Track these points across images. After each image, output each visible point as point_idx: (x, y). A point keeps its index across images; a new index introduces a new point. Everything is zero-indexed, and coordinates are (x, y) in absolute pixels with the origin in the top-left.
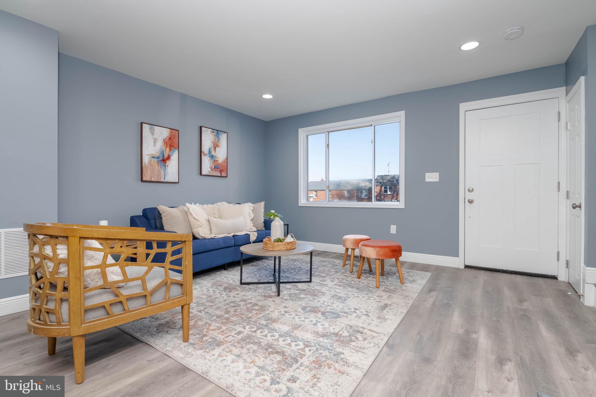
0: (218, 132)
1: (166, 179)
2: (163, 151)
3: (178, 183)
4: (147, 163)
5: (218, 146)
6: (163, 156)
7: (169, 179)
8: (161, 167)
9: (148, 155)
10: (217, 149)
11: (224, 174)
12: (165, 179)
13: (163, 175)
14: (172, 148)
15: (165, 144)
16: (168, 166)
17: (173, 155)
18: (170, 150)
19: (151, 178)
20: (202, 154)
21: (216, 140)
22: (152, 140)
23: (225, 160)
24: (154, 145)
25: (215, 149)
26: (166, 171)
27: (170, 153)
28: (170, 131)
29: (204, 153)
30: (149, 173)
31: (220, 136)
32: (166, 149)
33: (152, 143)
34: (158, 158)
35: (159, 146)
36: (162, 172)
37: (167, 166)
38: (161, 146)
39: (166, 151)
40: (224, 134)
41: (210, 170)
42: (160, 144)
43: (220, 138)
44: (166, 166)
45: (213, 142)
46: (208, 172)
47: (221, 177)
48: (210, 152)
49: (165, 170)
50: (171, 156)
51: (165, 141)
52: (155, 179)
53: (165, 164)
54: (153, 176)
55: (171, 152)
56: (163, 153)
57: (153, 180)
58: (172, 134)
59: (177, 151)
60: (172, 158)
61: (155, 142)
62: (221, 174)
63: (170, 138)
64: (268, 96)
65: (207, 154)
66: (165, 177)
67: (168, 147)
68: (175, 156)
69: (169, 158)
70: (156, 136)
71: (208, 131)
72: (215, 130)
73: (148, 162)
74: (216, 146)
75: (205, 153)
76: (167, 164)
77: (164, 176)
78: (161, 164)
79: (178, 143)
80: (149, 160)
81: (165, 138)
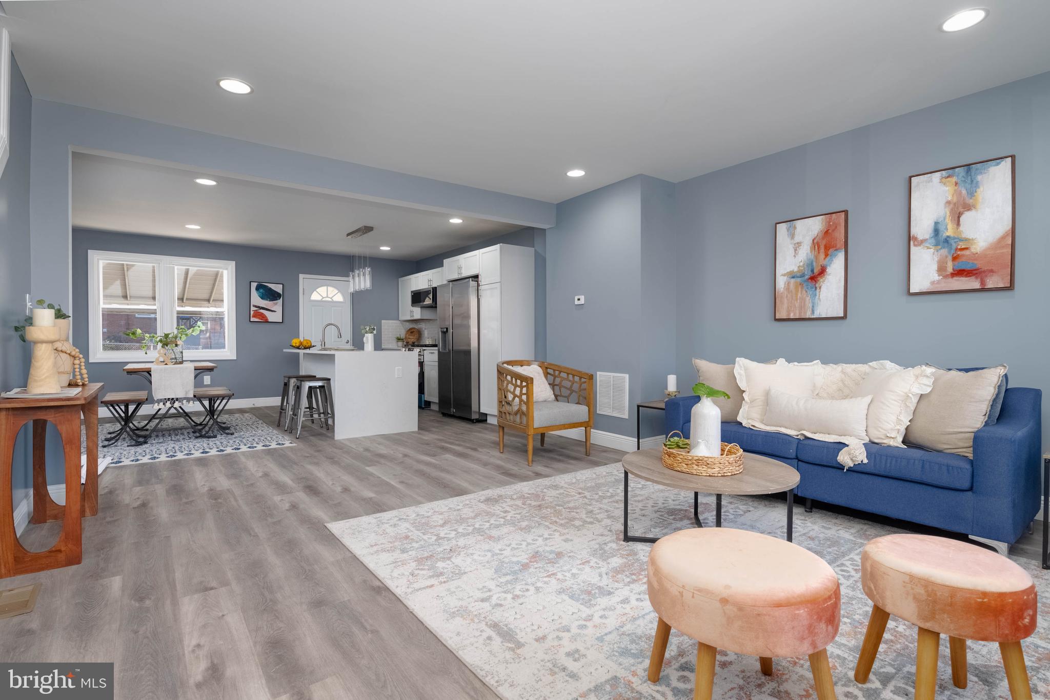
0: (969, 171)
1: (815, 312)
2: (813, 262)
3: (844, 317)
4: (782, 289)
5: (968, 207)
6: (812, 271)
7: (821, 312)
8: (806, 292)
9: (784, 275)
10: (967, 217)
11: (994, 284)
12: (813, 312)
13: (810, 305)
14: (831, 251)
15: (816, 246)
16: (820, 288)
17: (833, 264)
18: (826, 255)
19: (789, 314)
20: (912, 243)
21: (964, 192)
22: (791, 247)
23: (1006, 235)
24: (795, 256)
25: (959, 217)
26: (818, 297)
27: (825, 262)
28: (826, 219)
29: (915, 239)
30: (785, 306)
31: (980, 177)
32: (817, 256)
33: (792, 251)
34: (803, 276)
35: (805, 255)
36: (808, 300)
37: (818, 288)
38: (807, 254)
39: (817, 259)
40: (999, 164)
41: (936, 277)
42: (805, 252)
43: (978, 182)
44: (816, 288)
45: (949, 203)
47: (983, 290)
48: (936, 231)
49: (815, 295)
50: (828, 267)
51: (815, 241)
52: (794, 315)
53: (815, 285)
54: (792, 309)
55: (827, 259)
56: (810, 264)
57: (792, 316)
58: (831, 223)
59: (841, 256)
60: (829, 270)
61: (796, 250)
62: (983, 283)
63: (827, 232)
65: (927, 240)
66: (815, 309)
67: (822, 250)
68: (836, 267)
69: (823, 271)
70: (798, 239)
71: (931, 181)
72: (957, 170)
73: (785, 286)
74: (961, 209)
75: (920, 237)
76: (819, 285)
77: (813, 306)
78: (807, 285)
79: (845, 238)
80: (787, 283)
81: (816, 235)
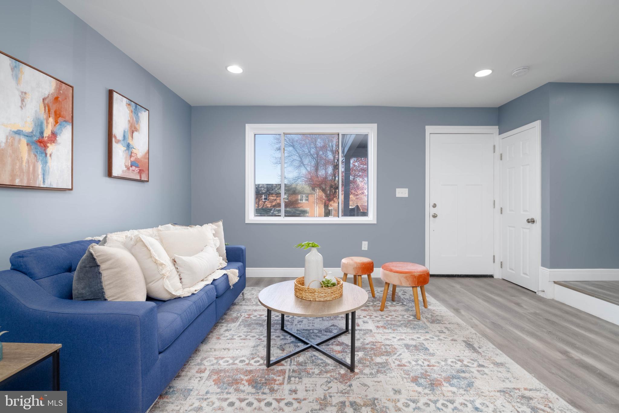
0: (136, 107)
1: (46, 181)
2: (42, 123)
3: (72, 189)
4: (3, 145)
5: (137, 130)
6: (42, 133)
7: (53, 181)
8: (35, 155)
9: (6, 126)
10: (135, 134)
11: (144, 178)
12: (44, 182)
13: (40, 171)
14: (60, 120)
15: (47, 108)
16: (50, 155)
17: (61, 134)
18: (56, 122)
20: (114, 139)
21: (135, 119)
22: (17, 93)
23: (146, 153)
24: (21, 107)
25: (133, 133)
26: (48, 164)
27: (56, 129)
28: (57, 85)
29: (116, 137)
30: (9, 167)
31: (139, 114)
32: (47, 120)
34: (29, 135)
35: (33, 111)
36: (40, 166)
37: (48, 155)
38: (36, 111)
39: (47, 123)
40: (145, 112)
41: (125, 169)
42: (34, 107)
43: (139, 116)
44: (46, 154)
45: (129, 121)
46: (121, 172)
47: (140, 181)
48: (124, 137)
49: (46, 162)
50: (58, 136)
51: (46, 102)
53: (45, 150)
54: (19, 173)
55: (58, 126)
56: (40, 126)
58: (61, 92)
59: (69, 128)
60: (59, 139)
61: (23, 100)
62: (141, 177)
63: (56, 99)
64: (235, 69)
65: (120, 140)
66: (46, 177)
67: (53, 115)
68: (65, 137)
69: (53, 138)
70: (25, 87)
71: (122, 101)
72: (132, 103)
74: (133, 129)
75: (118, 138)
76: (49, 151)
77: (44, 175)
78: (36, 149)
79: (71, 112)
80: (9, 138)
81: (46, 96)
